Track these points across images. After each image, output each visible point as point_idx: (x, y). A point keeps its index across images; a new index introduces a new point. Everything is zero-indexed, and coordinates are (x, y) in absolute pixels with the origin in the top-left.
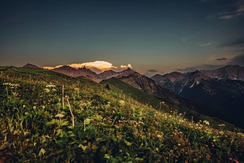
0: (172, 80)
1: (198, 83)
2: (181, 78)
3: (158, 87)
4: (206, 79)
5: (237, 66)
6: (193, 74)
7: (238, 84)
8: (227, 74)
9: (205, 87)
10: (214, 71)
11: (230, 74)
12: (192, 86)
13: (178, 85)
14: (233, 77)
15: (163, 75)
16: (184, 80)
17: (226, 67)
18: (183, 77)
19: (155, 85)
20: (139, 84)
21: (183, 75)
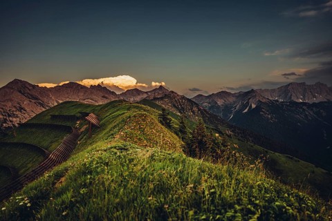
0: (220, 102)
1: (254, 106)
2: (231, 100)
3: (203, 113)
4: (264, 101)
5: (303, 84)
6: (248, 94)
7: (305, 107)
8: (290, 94)
9: (263, 112)
10: (273, 91)
11: (293, 94)
12: (246, 111)
13: (227, 108)
14: (298, 98)
15: (206, 95)
16: (235, 102)
17: (289, 85)
18: (234, 99)
19: (199, 110)
20: (177, 108)
21: (233, 95)
